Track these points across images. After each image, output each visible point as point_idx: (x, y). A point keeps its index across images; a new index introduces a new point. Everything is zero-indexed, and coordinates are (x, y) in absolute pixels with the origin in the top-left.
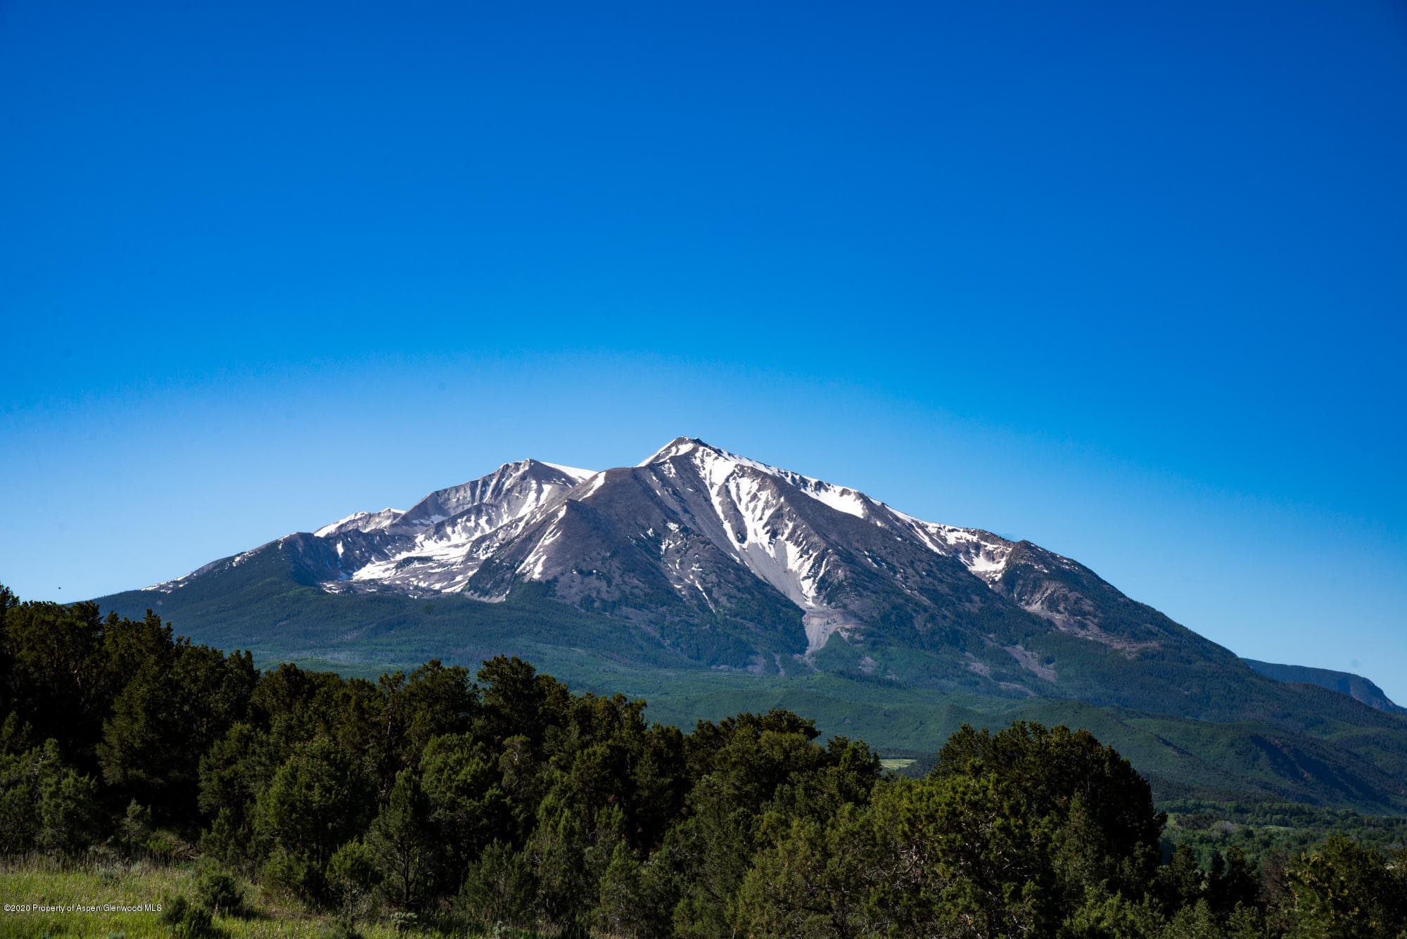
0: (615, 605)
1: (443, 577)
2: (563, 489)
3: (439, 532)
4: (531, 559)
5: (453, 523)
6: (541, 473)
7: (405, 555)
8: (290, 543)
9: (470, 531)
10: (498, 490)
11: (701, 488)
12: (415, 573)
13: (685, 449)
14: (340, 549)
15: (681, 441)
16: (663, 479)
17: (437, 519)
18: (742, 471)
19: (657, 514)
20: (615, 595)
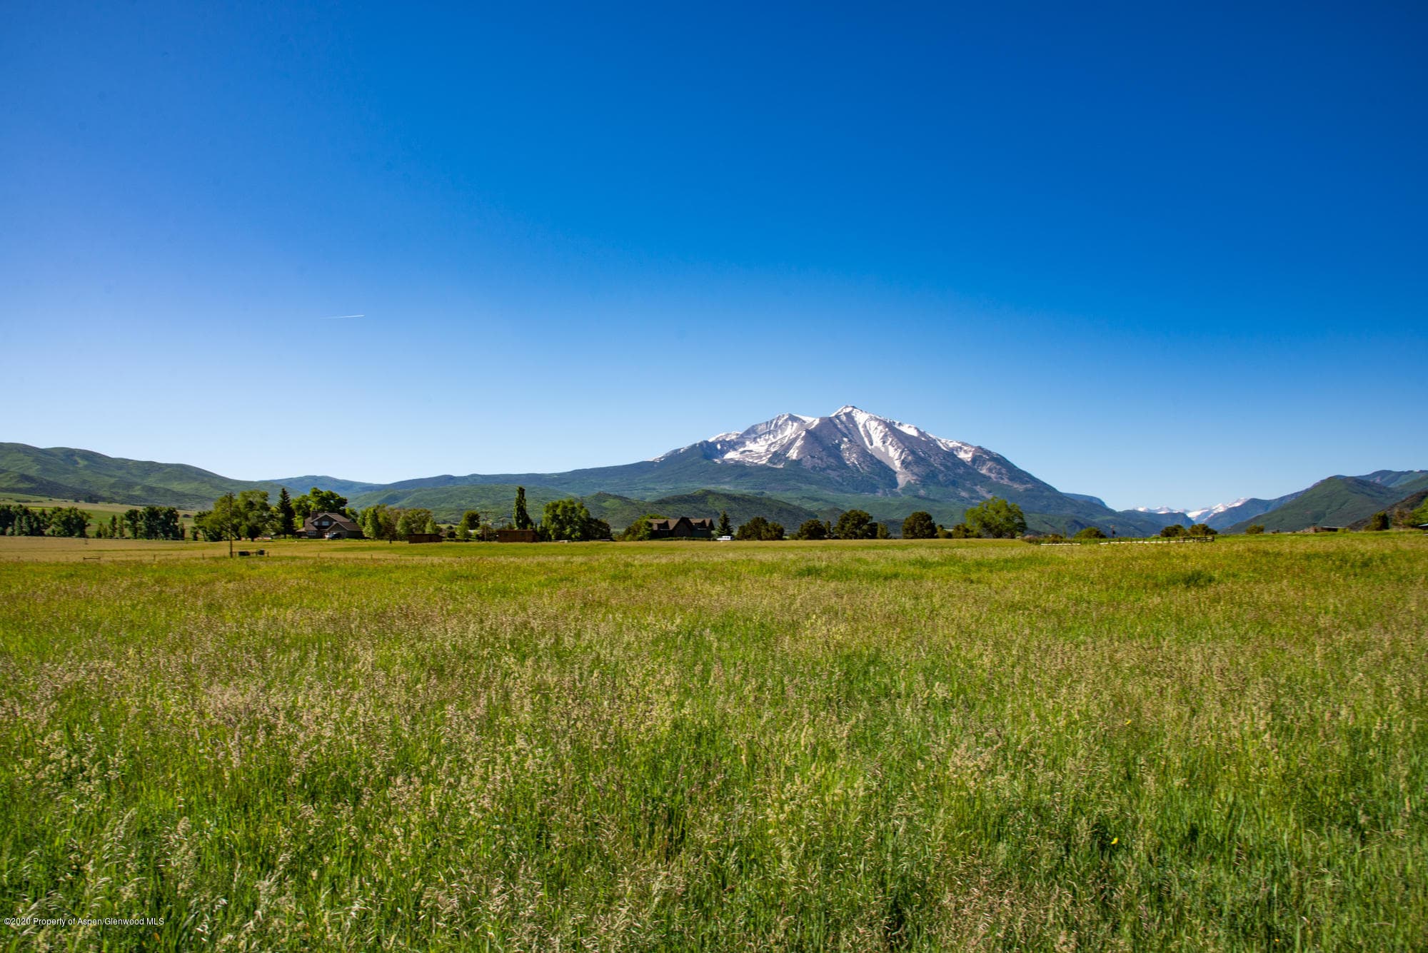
0: (824, 469)
1: (757, 458)
2: (802, 425)
3: (755, 440)
4: (792, 451)
5: (760, 437)
6: (793, 419)
7: (742, 449)
8: (701, 444)
9: (766, 440)
10: (776, 425)
11: (855, 425)
12: (747, 456)
13: (848, 410)
14: (719, 447)
15: (846, 407)
16: (841, 421)
17: (754, 436)
18: (871, 419)
19: (839, 435)
20: (825, 465)
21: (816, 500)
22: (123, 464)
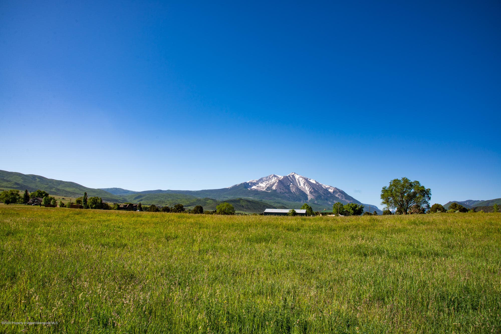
1: (262, 188)
2: (277, 178)
3: (262, 183)
4: (274, 187)
5: (264, 182)
7: (258, 185)
8: (244, 183)
9: (266, 183)
10: (269, 178)
11: (295, 179)
12: (259, 188)
13: (293, 174)
14: (250, 184)
15: (293, 173)
16: (290, 178)
17: (262, 181)
18: (300, 177)
19: (289, 182)
20: (284, 192)
21: (279, 203)
22: (52, 181)
